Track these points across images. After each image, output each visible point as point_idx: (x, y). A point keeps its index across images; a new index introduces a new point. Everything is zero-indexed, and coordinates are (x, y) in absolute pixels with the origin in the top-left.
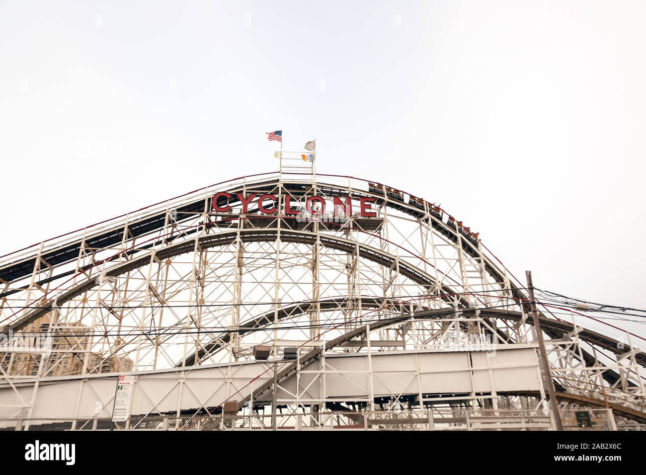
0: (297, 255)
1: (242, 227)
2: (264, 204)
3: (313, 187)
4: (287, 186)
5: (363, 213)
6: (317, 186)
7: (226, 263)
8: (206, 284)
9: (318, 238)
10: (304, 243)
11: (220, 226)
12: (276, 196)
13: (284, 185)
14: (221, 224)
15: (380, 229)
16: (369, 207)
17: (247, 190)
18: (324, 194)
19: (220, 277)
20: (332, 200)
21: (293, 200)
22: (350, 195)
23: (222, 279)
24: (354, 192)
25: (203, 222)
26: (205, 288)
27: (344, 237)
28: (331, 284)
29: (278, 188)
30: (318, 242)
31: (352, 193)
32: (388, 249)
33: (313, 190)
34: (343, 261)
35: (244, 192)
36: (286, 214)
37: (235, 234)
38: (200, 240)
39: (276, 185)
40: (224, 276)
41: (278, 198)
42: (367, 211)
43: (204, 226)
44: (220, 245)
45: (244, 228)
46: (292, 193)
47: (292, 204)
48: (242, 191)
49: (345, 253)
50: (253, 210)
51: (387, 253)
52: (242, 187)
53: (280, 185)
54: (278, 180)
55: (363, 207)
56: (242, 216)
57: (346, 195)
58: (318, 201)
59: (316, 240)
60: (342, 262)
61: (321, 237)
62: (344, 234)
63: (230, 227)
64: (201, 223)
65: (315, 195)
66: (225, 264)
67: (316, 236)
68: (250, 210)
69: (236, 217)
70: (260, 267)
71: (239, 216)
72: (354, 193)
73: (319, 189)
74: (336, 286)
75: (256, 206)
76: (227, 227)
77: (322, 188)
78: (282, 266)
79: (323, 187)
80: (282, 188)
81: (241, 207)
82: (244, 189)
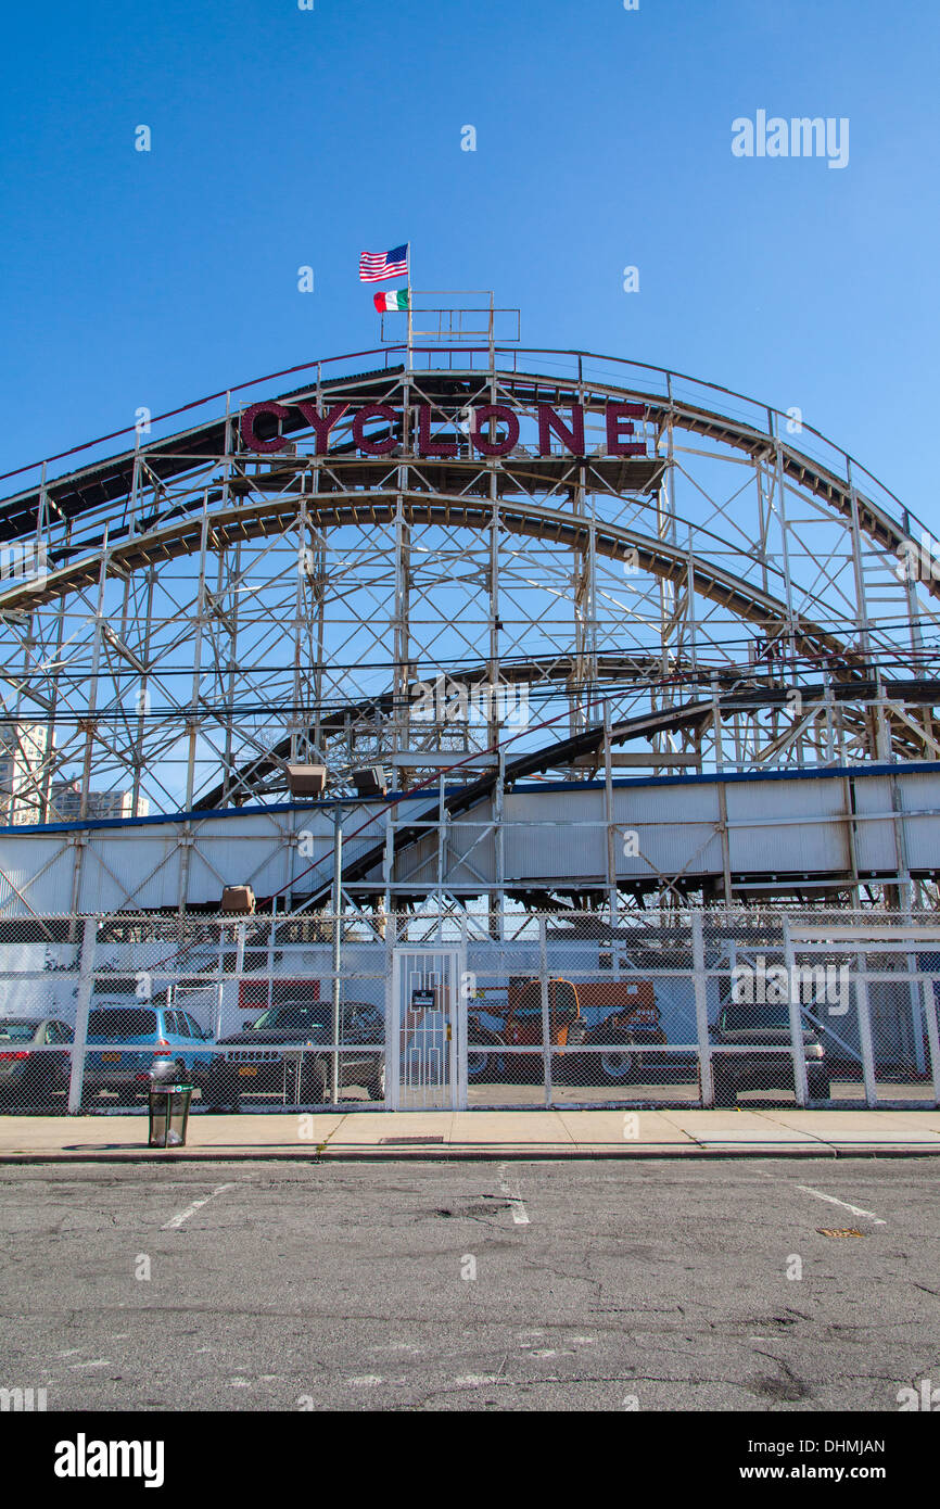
0: (448, 556)
1: (315, 487)
2: (368, 430)
3: (489, 382)
4: (424, 382)
5: (613, 447)
6: (499, 379)
7: (279, 577)
8: (240, 626)
9: (496, 513)
10: (467, 525)
11: (263, 489)
12: (397, 409)
13: (417, 379)
14: (269, 483)
15: (657, 485)
16: (629, 429)
17: (325, 395)
18: (515, 400)
19: (271, 609)
20: (533, 415)
21: (438, 418)
22: (581, 401)
23: (278, 614)
24: (591, 392)
25: (222, 478)
26: (239, 636)
27: (569, 507)
28: (534, 623)
29: (402, 387)
30: (497, 521)
31: (586, 394)
32: (674, 534)
33: (488, 390)
34: (565, 567)
35: (319, 402)
36: (423, 455)
37: (295, 506)
38: (215, 521)
39: (397, 381)
40: (278, 607)
41: (401, 414)
42: (623, 439)
43: (225, 489)
44: (267, 534)
45: (321, 490)
46: (437, 402)
47: (435, 428)
48: (313, 400)
49: (567, 547)
50: (343, 446)
51: (672, 547)
52: (313, 387)
53: (405, 381)
54: (401, 369)
55: (613, 430)
56: (316, 462)
57: (571, 400)
58: (500, 419)
59: (490, 517)
60: (560, 570)
61: (501, 509)
62: (567, 501)
63: (287, 491)
64: (219, 481)
65: (494, 402)
66: (275, 579)
67: (490, 507)
68: (334, 447)
69: (303, 464)
70: (360, 587)
71: (308, 462)
72: (593, 395)
73: (502, 387)
74: (549, 629)
75: (349, 438)
76: (278, 489)
77: (513, 386)
78: (416, 583)
79: (513, 382)
80: (411, 387)
81: (313, 439)
82: (319, 395)
